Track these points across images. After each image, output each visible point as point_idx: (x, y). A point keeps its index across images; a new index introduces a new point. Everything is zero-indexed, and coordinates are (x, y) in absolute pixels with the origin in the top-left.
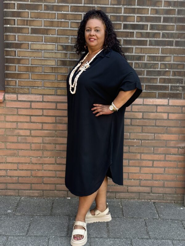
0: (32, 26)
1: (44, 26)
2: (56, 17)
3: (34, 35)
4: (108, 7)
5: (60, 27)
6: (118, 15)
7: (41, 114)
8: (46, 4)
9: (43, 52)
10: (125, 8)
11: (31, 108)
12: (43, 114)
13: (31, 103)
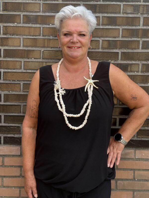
0: (5, 46)
1: (23, 46)
2: (41, 32)
3: (7, 60)
4: (119, 17)
5: (47, 47)
6: (134, 28)
7: (18, 174)
8: (25, 13)
9: (22, 84)
10: (144, 17)
11: (3, 165)
12: (21, 174)
13: (3, 158)
